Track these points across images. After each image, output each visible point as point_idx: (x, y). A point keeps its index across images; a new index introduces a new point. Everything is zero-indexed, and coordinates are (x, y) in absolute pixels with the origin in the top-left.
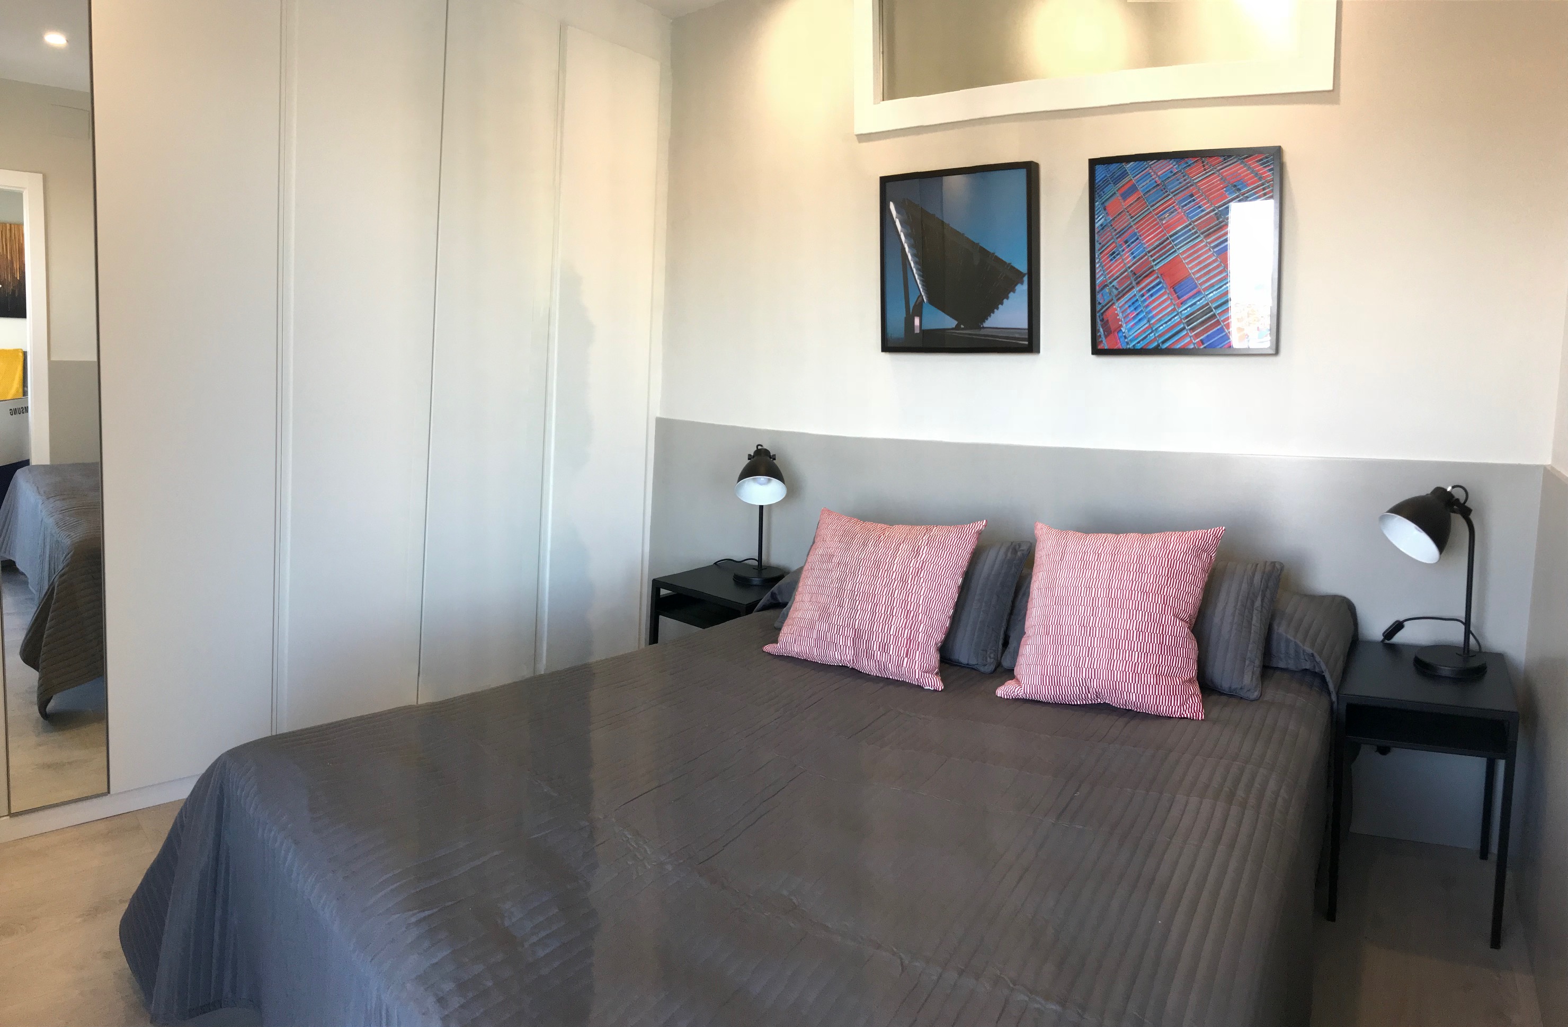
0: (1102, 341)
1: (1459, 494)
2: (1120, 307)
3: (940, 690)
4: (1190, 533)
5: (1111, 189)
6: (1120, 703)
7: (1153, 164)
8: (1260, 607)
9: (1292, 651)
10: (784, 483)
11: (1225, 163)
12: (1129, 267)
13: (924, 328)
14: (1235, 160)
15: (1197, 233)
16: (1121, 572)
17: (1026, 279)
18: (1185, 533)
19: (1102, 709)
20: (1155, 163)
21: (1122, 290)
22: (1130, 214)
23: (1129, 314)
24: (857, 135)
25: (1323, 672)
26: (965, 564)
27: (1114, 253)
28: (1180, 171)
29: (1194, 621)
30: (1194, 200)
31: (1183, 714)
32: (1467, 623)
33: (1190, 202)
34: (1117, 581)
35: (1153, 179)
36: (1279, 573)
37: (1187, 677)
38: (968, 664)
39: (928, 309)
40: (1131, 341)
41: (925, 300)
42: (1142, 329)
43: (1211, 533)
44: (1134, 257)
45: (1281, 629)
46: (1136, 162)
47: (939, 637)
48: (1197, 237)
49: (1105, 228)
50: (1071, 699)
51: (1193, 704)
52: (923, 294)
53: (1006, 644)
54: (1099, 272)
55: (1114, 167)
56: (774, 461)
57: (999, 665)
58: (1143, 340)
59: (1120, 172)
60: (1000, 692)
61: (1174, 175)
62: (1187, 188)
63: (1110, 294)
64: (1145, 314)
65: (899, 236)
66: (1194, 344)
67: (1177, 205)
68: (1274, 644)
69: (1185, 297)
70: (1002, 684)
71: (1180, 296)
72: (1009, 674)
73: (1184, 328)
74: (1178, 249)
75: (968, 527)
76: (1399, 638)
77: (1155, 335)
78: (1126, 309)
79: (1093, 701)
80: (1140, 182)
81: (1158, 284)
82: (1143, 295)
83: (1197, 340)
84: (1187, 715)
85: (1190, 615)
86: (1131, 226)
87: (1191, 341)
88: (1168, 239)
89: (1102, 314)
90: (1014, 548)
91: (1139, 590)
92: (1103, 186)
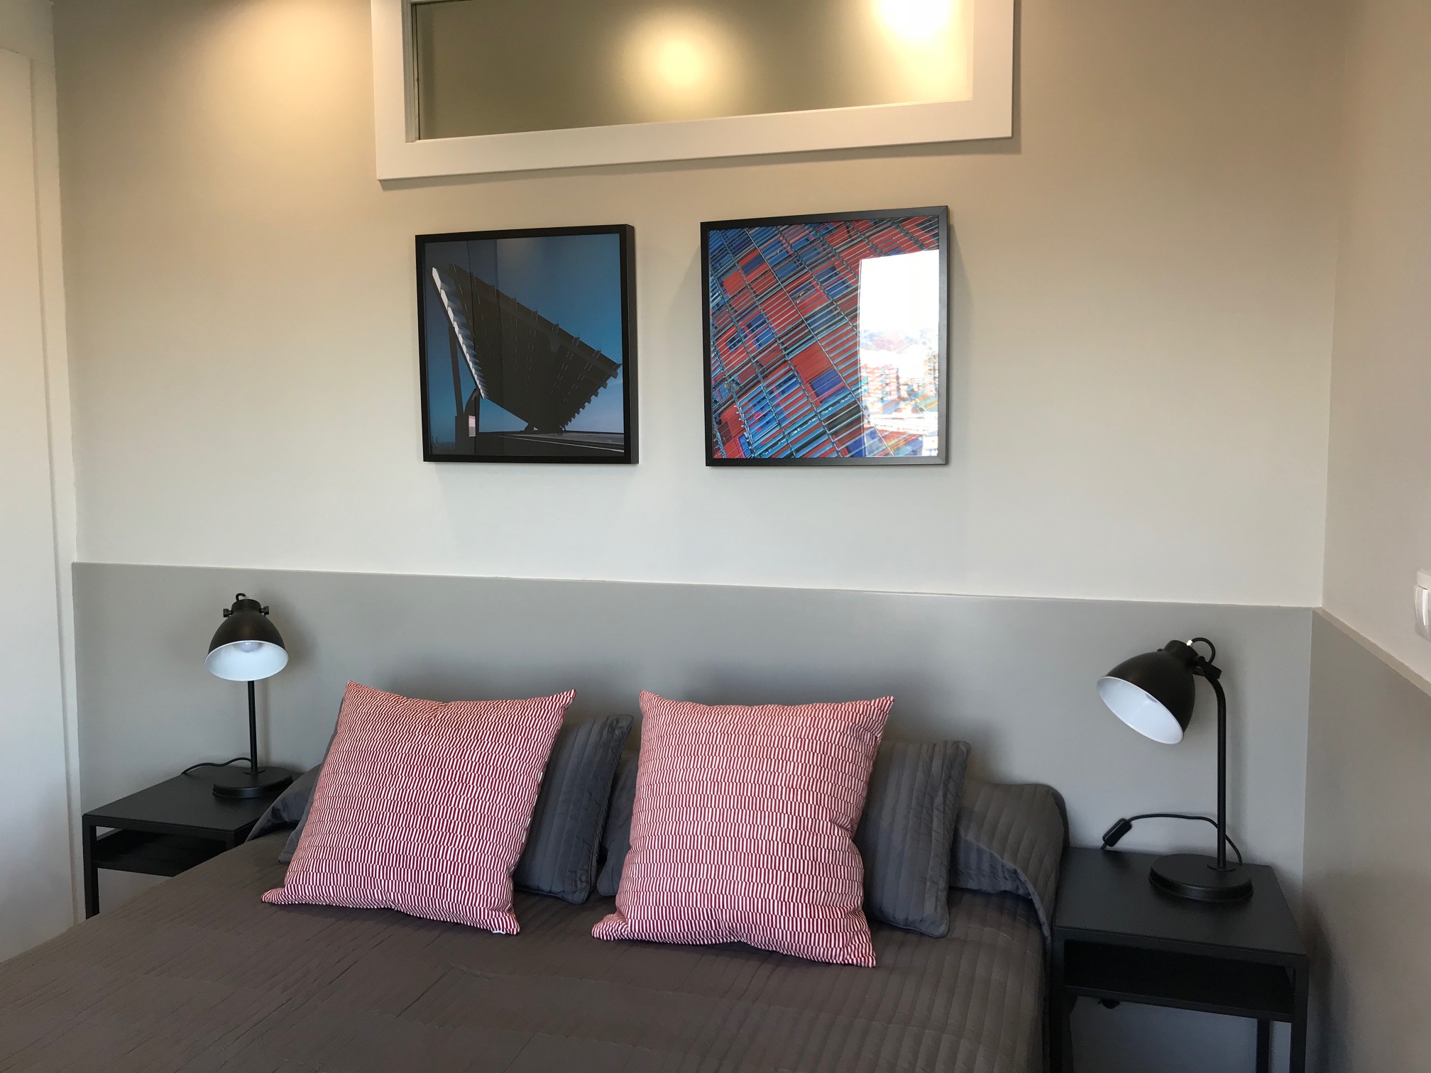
0: (719, 449)
1: (1203, 651)
2: (743, 407)
3: (515, 933)
4: (847, 704)
5: (729, 261)
6: (762, 942)
7: (785, 229)
8: (942, 806)
9: (986, 867)
10: (284, 648)
11: (877, 227)
12: (754, 357)
13: (481, 430)
14: (889, 224)
15: (841, 314)
16: (759, 759)
17: (620, 371)
18: (840, 705)
19: (737, 950)
20: (786, 228)
21: (745, 386)
22: (755, 292)
23: (752, 416)
24: (382, 181)
25: (1029, 894)
26: (547, 752)
27: (734, 339)
28: (819, 238)
29: (856, 827)
30: (836, 274)
31: (846, 959)
32: (1221, 825)
33: (831, 277)
34: (754, 772)
35: (785, 248)
36: (965, 757)
37: (850, 907)
38: (550, 892)
39: (487, 407)
40: (757, 448)
41: (483, 395)
42: (771, 434)
43: (876, 706)
44: (760, 345)
45: (969, 836)
46: (761, 227)
47: (513, 858)
48: (841, 320)
49: (722, 309)
50: (696, 937)
51: (860, 945)
52: (480, 387)
53: (602, 859)
54: (715, 363)
55: (731, 233)
56: (267, 616)
57: (593, 890)
58: (772, 447)
59: (741, 240)
60: (598, 930)
61: (810, 243)
62: (828, 259)
63: (729, 390)
64: (774, 415)
65: (446, 312)
66: (837, 452)
67: (814, 280)
68: (961, 855)
69: (826, 394)
70: (600, 919)
71: (818, 393)
72: (607, 903)
73: (824, 433)
74: (816, 335)
75: (550, 700)
76: (1126, 843)
77: (787, 440)
78: (750, 409)
79: (725, 939)
80: (767, 253)
81: (790, 379)
82: (771, 392)
83: (841, 448)
84: (852, 960)
85: (852, 820)
86: (757, 306)
87: (834, 447)
88: (803, 322)
89: (720, 414)
90: (611, 724)
91: (783, 785)
92: (719, 256)
